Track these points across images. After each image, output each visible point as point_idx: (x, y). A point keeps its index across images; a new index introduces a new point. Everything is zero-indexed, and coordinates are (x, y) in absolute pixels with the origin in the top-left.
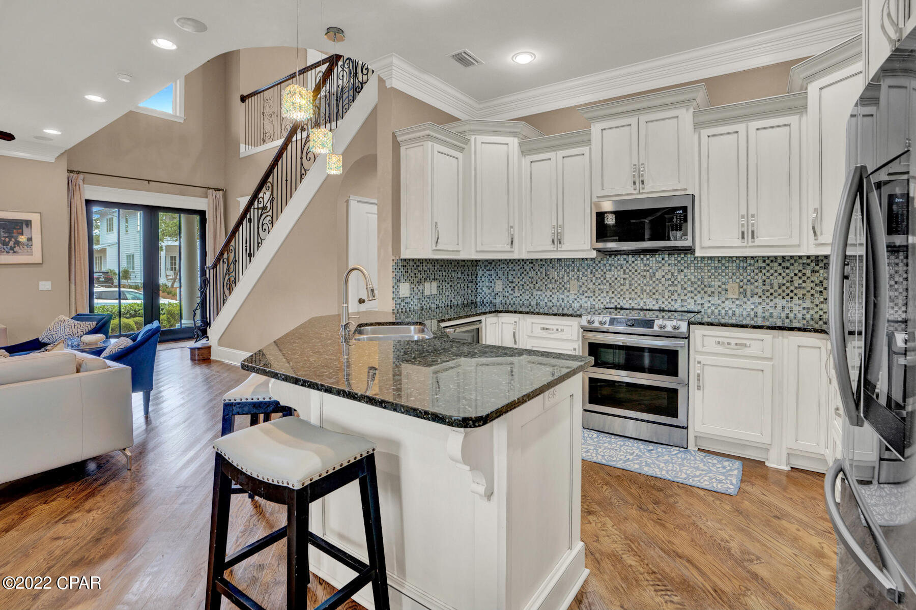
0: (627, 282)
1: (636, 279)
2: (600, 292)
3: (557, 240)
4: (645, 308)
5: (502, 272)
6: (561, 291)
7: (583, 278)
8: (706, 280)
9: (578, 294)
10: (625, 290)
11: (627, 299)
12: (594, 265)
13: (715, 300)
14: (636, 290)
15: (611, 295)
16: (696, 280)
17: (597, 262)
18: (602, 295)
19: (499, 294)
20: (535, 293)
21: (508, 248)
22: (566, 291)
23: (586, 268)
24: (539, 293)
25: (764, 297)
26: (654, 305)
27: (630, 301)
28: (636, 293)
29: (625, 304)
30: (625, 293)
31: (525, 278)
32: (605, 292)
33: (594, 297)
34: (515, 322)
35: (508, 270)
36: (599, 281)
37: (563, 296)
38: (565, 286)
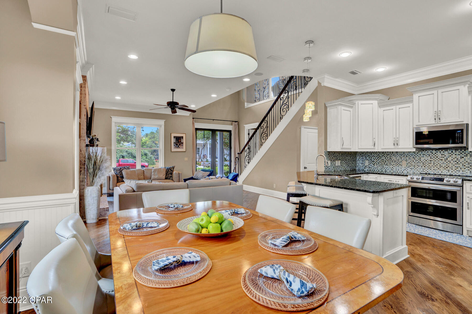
0: (432, 162)
1: (437, 161)
2: (418, 166)
3: (396, 144)
4: (442, 174)
5: (368, 157)
6: (397, 166)
7: (409, 160)
9: (406, 167)
10: (431, 166)
11: (432, 170)
12: (415, 154)
15: (423, 167)
17: (416, 153)
18: (419, 168)
19: (367, 166)
20: (385, 166)
21: (373, 147)
22: (400, 166)
23: (410, 156)
24: (387, 166)
26: (447, 173)
27: (434, 171)
28: (437, 167)
29: (431, 172)
30: (431, 167)
31: (380, 160)
32: (420, 167)
33: (415, 169)
34: (376, 178)
35: (371, 156)
36: (417, 162)
37: (399, 168)
38: (400, 163)
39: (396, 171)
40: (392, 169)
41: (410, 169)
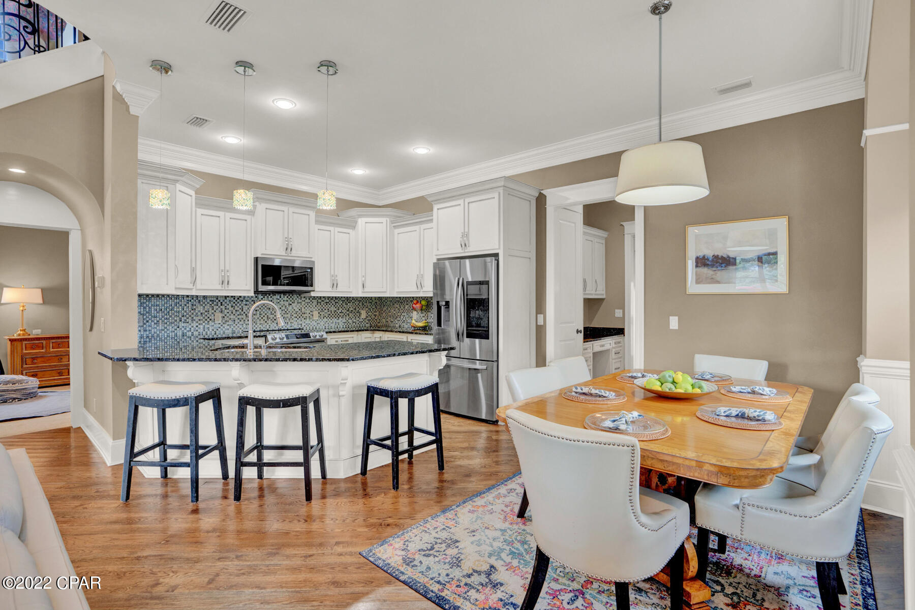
0: (258, 312)
1: (264, 310)
2: (239, 321)
3: (225, 282)
4: (269, 329)
6: (206, 322)
7: (226, 311)
8: (303, 310)
9: (222, 324)
10: (256, 318)
12: (234, 301)
13: (308, 321)
14: (264, 318)
16: (298, 310)
18: (240, 323)
20: (182, 324)
22: (210, 322)
23: (228, 303)
24: (185, 325)
25: (328, 318)
26: (275, 327)
27: (260, 326)
28: (264, 320)
29: (256, 328)
32: (242, 321)
33: (234, 325)
36: (238, 313)
37: (208, 326)
38: (210, 318)
39: (204, 333)
40: (197, 328)
41: (228, 325)
